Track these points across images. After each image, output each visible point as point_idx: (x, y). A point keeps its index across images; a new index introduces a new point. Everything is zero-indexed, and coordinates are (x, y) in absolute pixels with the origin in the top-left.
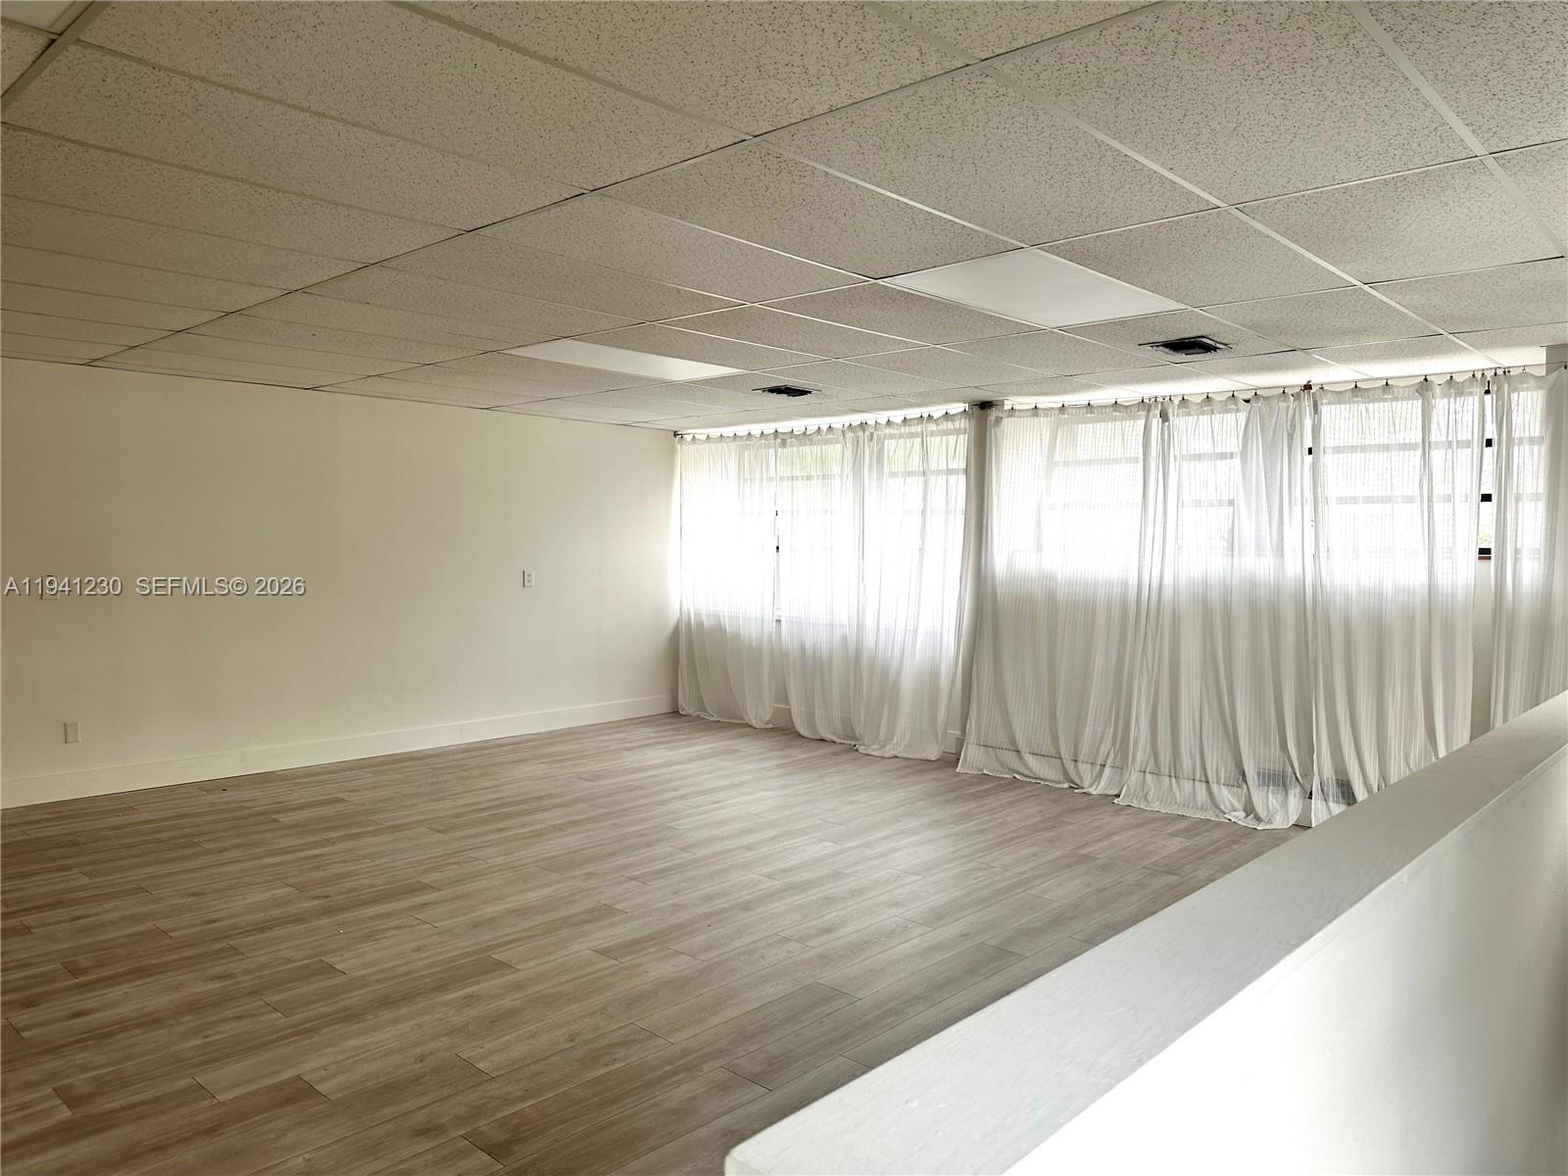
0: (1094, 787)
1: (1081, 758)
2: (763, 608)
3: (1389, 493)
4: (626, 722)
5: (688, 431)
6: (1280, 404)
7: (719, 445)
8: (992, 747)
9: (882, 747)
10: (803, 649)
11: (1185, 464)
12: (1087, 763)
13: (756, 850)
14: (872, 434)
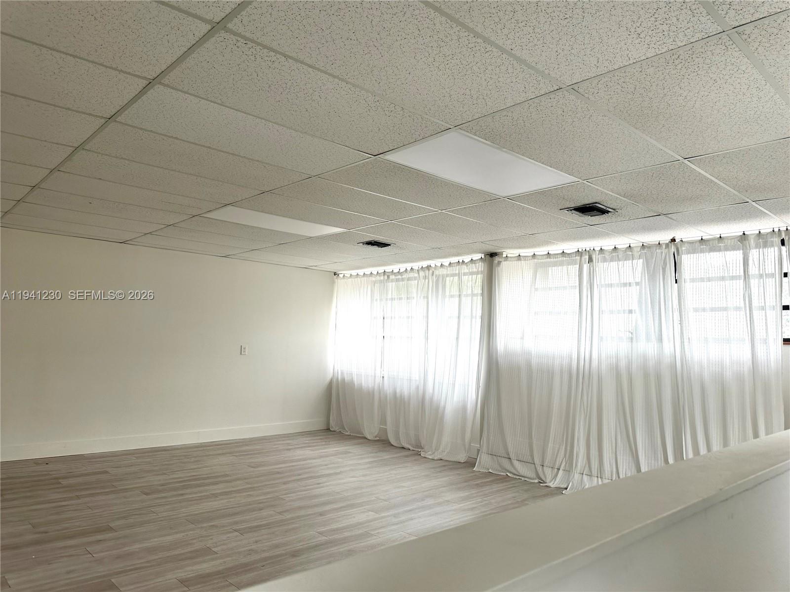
0: (552, 482)
1: (546, 464)
2: (375, 370)
3: (725, 306)
4: (297, 434)
5: (341, 273)
6: (657, 251)
7: (356, 279)
8: (496, 456)
9: (434, 453)
10: (395, 393)
11: (603, 289)
12: (549, 467)
13: (325, 515)
14: (433, 272)
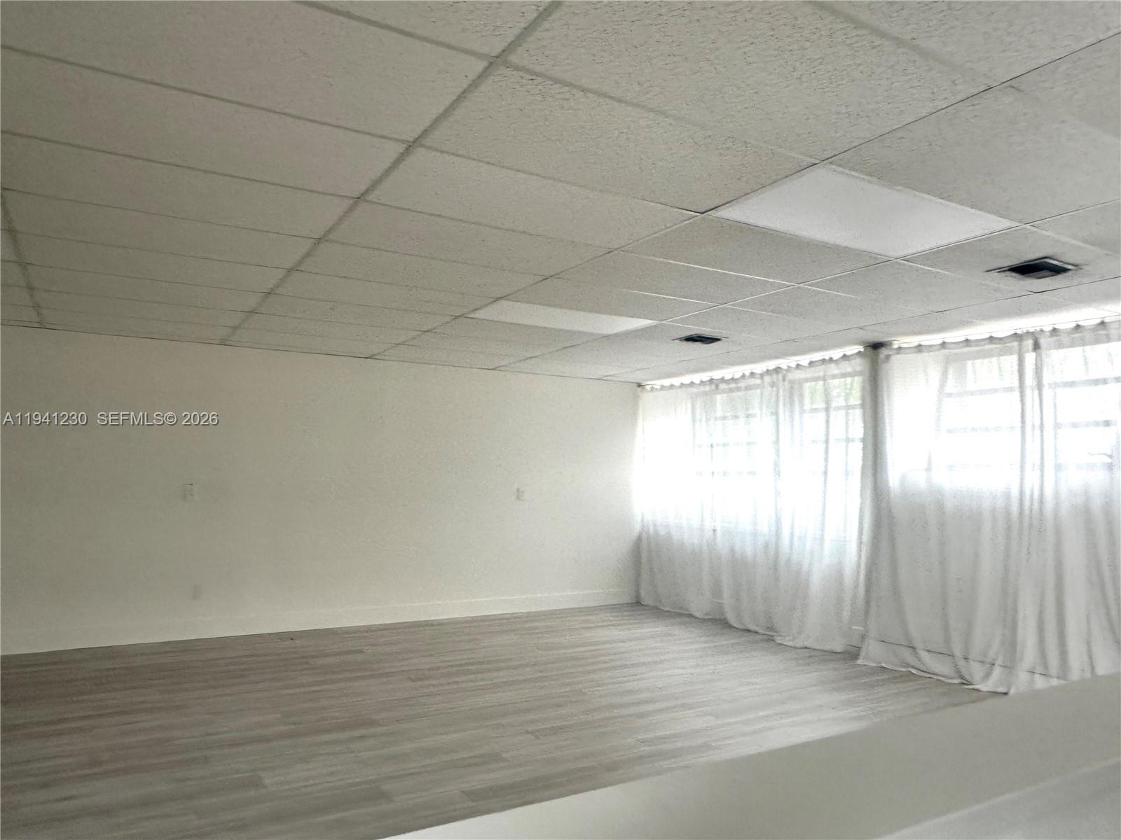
0: (984, 684)
1: (972, 656)
2: (703, 521)
5: (648, 383)
7: (670, 392)
8: (890, 643)
9: (795, 638)
11: (1058, 391)
12: (978, 661)
14: (785, 375)
